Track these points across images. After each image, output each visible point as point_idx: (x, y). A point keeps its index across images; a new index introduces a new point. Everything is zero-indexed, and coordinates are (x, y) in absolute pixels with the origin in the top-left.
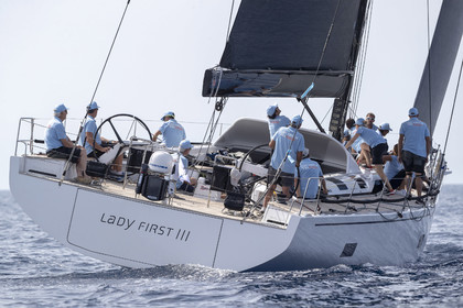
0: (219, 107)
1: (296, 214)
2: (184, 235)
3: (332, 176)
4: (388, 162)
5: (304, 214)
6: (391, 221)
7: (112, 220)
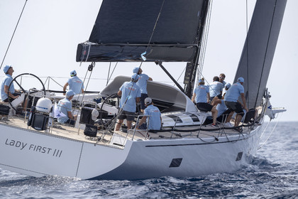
0: (91, 68)
1: (130, 139)
2: (58, 153)
3: (173, 113)
4: (219, 104)
5: (136, 139)
6: (209, 143)
7: (13, 143)
